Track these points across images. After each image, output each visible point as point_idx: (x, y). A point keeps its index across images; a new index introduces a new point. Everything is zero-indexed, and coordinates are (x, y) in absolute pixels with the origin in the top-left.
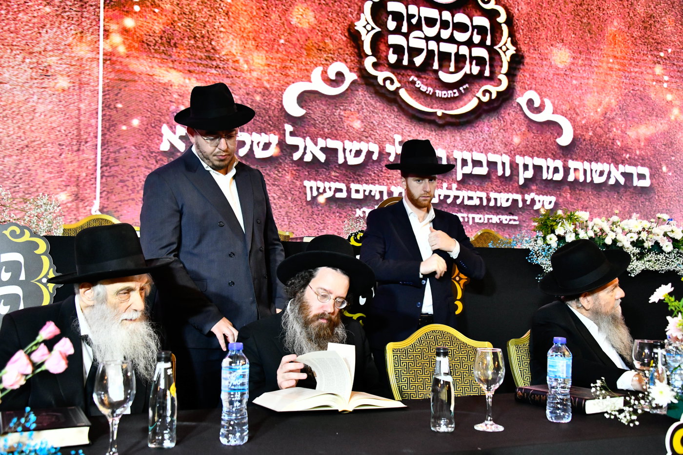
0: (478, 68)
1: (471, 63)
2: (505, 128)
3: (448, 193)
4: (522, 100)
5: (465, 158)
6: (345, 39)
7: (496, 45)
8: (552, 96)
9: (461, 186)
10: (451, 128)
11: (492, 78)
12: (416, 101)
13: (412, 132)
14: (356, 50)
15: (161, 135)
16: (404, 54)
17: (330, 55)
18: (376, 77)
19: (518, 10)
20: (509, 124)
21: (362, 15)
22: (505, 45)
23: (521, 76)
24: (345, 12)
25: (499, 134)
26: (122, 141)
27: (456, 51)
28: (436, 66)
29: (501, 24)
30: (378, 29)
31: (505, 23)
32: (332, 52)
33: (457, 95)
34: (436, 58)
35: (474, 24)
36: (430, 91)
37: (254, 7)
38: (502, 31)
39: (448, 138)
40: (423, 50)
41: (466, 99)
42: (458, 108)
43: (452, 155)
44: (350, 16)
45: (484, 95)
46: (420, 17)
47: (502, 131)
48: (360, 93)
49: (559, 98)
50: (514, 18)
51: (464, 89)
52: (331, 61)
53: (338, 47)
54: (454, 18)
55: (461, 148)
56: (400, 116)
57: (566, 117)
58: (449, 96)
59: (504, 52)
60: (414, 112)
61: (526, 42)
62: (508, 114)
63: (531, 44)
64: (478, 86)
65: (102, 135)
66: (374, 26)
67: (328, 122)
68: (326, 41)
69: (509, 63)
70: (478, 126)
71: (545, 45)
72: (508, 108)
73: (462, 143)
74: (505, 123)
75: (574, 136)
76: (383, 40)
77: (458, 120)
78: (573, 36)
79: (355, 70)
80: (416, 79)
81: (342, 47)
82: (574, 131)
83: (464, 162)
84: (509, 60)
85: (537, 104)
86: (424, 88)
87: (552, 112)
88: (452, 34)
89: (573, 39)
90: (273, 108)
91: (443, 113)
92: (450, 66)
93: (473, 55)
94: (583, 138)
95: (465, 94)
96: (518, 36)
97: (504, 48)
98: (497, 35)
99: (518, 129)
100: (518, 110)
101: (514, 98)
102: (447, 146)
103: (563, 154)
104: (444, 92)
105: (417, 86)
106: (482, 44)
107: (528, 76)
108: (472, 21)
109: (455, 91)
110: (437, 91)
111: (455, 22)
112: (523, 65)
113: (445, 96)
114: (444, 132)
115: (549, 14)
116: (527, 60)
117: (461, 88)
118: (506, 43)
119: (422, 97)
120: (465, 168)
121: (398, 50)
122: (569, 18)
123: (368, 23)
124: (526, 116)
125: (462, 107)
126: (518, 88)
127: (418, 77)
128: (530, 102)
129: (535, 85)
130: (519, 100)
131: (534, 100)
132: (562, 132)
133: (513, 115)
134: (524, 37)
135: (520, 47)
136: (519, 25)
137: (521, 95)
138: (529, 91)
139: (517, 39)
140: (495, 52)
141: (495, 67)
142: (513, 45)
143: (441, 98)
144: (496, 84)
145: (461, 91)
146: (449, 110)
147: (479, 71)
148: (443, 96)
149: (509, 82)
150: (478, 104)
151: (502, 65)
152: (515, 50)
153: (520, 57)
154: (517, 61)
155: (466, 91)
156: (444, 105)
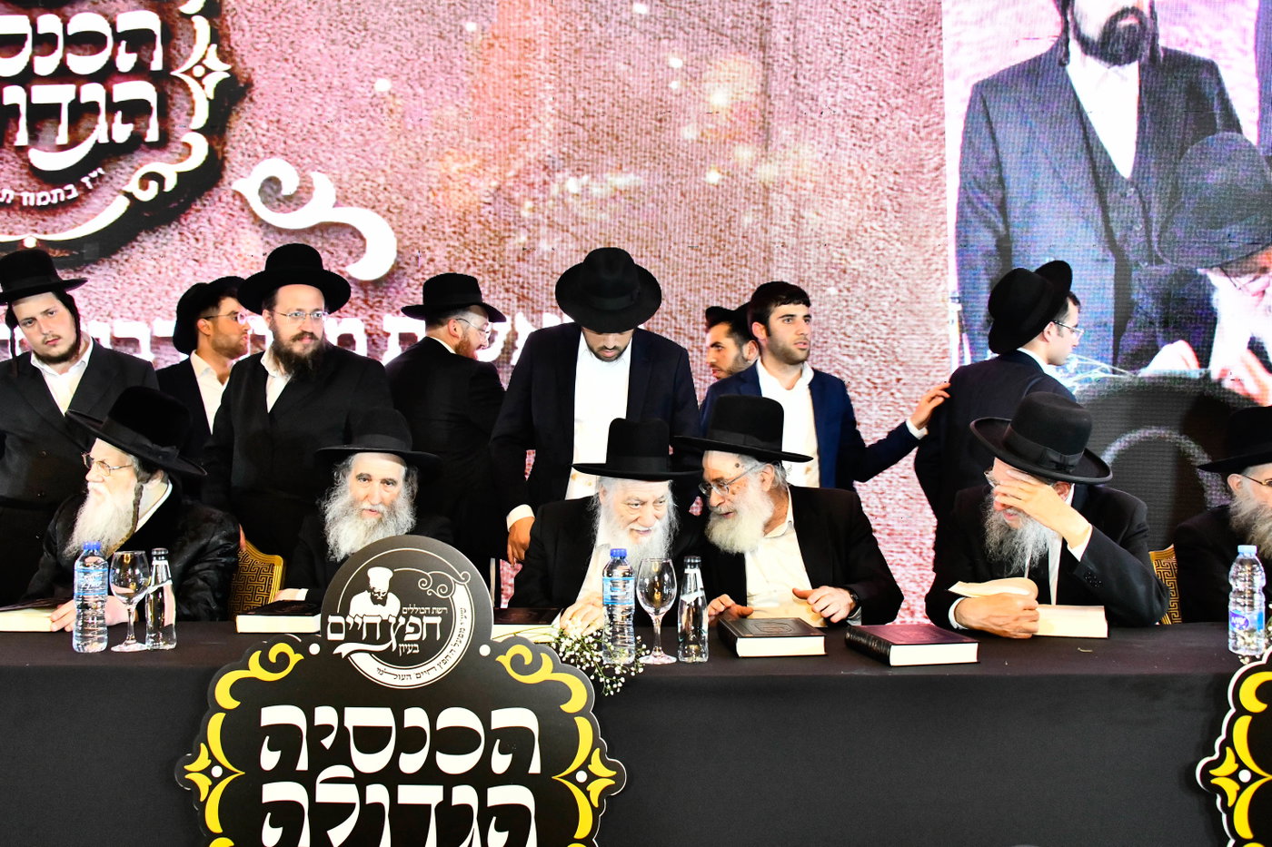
0: (130, 127)
1: (110, 120)
2: (200, 257)
4: (245, 181)
7: (177, 67)
8: (333, 163)
11: (164, 142)
20: (210, 245)
22: (200, 63)
23: (240, 128)
25: (183, 271)
27: (73, 97)
28: (22, 138)
29: (189, 17)
31: (199, 13)
33: (75, 194)
34: (23, 122)
35: (120, 29)
36: (8, 196)
38: (195, 31)
41: (95, 201)
42: (76, 225)
45: (144, 186)
47: (192, 263)
49: (353, 165)
51: (92, 180)
54: (69, 26)
57: (373, 208)
58: (55, 201)
59: (199, 80)
61: (258, 47)
62: (209, 217)
63: (273, 47)
64: (129, 169)
69: (213, 104)
70: (126, 260)
71: (313, 46)
72: (208, 208)
74: (201, 243)
75: (399, 252)
78: (396, 9)
82: (399, 241)
84: (212, 97)
85: (289, 188)
87: (334, 200)
88: (63, 62)
89: (397, 16)
92: (57, 134)
93: (116, 99)
94: (429, 254)
95: (96, 187)
96: (236, 37)
97: (199, 71)
98: (181, 42)
99: (236, 254)
100: (236, 209)
101: (226, 183)
103: (365, 301)
104: (41, 195)
106: (140, 71)
107: (265, 126)
108: (113, 25)
109: (70, 187)
110: (25, 195)
111: (70, 32)
112: (251, 100)
113: (45, 203)
116: (261, 83)
117: (85, 180)
118: (204, 57)
124: (258, 221)
125: (87, 220)
126: (235, 156)
128: (273, 183)
129: (285, 143)
130: (238, 185)
131: (281, 179)
132: (364, 246)
133: (223, 223)
134: (253, 36)
135: (242, 61)
136: (239, 10)
137: (243, 171)
138: (266, 161)
139: (233, 45)
140: (173, 84)
141: (173, 115)
142: (224, 60)
143: (35, 206)
144: (177, 157)
145: (84, 184)
146: (54, 232)
147: (132, 133)
148: (40, 203)
149: (211, 148)
150: (129, 208)
151: (193, 109)
152: (227, 71)
153: (242, 85)
154: (231, 95)
155: (98, 183)
156: (41, 222)
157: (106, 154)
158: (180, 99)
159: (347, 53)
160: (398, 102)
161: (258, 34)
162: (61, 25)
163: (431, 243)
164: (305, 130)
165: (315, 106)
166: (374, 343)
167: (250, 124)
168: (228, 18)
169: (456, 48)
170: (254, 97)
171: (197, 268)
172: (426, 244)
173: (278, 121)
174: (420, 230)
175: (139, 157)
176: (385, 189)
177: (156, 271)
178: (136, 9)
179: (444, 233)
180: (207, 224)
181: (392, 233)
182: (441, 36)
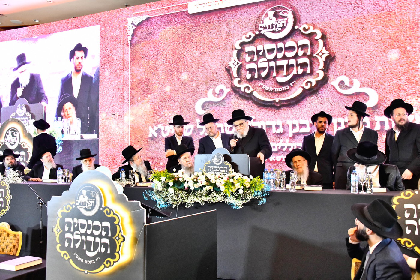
0: (302, 70)
1: (297, 68)
2: (323, 102)
3: (283, 145)
4: (334, 82)
5: (294, 124)
6: (223, 72)
7: (315, 53)
8: (359, 76)
9: (292, 140)
10: (285, 108)
11: (312, 73)
12: (263, 96)
13: (260, 113)
14: (229, 77)
15: (149, 131)
16: (255, 72)
17: (216, 82)
18: (240, 88)
19: (330, 28)
20: (325, 99)
21: (232, 58)
22: (321, 52)
23: (332, 68)
24: (223, 59)
25: (318, 106)
26: (136, 135)
27: (287, 63)
28: (274, 74)
29: (317, 40)
30: (241, 63)
31: (321, 39)
32: (217, 80)
33: (288, 88)
34: (275, 70)
35: (299, 45)
36: (271, 89)
37: (183, 68)
38: (319, 44)
39: (283, 114)
40: (266, 67)
41: (294, 89)
42: (289, 96)
43: (286, 123)
44: (226, 60)
45: (307, 84)
46: (264, 51)
47: (320, 104)
48: (232, 98)
49: (365, 76)
50: (328, 34)
51: (293, 84)
52: (217, 85)
53: (220, 77)
54: (286, 45)
55: (292, 118)
56: (253, 106)
57: (371, 87)
58: (283, 90)
59: (321, 56)
60: (261, 103)
61: (337, 46)
62: (324, 93)
63: (341, 46)
64: (302, 81)
65: (130, 134)
66: (238, 62)
67: (216, 115)
68: (215, 76)
69: (325, 63)
70: (303, 104)
71: (352, 45)
72: (324, 89)
73: (292, 115)
74: (322, 100)
75: (379, 99)
76: (243, 68)
77: (289, 103)
79: (229, 87)
80: (262, 84)
81: (222, 76)
82: (379, 96)
83: (294, 126)
84: (324, 60)
85: (347, 83)
86: (267, 88)
87: (360, 86)
88: (284, 54)
90: (191, 112)
91: (279, 100)
92: (283, 73)
93: (298, 63)
94: (388, 99)
95: (294, 86)
96: (330, 44)
98: (315, 47)
99: (332, 101)
100: (332, 89)
101: (329, 82)
102: (283, 118)
104: (280, 88)
105: (263, 88)
106: (305, 55)
107: (339, 67)
108: (297, 44)
110: (276, 89)
111: (286, 47)
112: (335, 60)
113: (281, 90)
114: (280, 110)
115: (355, 24)
116: (338, 55)
117: (291, 84)
118: (322, 50)
119: (267, 93)
120: (294, 130)
121: (252, 71)
122: (372, 22)
123: (235, 61)
124: (338, 92)
125: (292, 94)
126: (331, 74)
127: (264, 82)
128: (342, 82)
129: (345, 71)
130: (332, 83)
131: (344, 81)
132: (369, 98)
133: (328, 93)
134: (335, 43)
135: (332, 50)
136: (331, 37)
137: (334, 80)
138: (340, 76)
139: (330, 46)
140: (314, 58)
141: (314, 66)
142: (327, 50)
143: (278, 92)
144: (315, 77)
145: (291, 85)
146: (283, 97)
147: (303, 71)
148: (279, 90)
149: (325, 74)
150: (303, 91)
151: (319, 64)
152: (328, 53)
153: (333, 57)
154: (330, 59)
155: (294, 85)
156: (280, 95)
157: (296, 77)
158: (316, 62)
159: (362, 46)
160: (378, 58)
161: (336, 43)
162: (283, 45)
163: (389, 96)
164: (351, 68)
165: (353, 61)
166: (373, 124)
167: (335, 67)
168: (328, 39)
169: (395, 42)
170: (336, 60)
171: (322, 105)
172: (387, 97)
173: (343, 66)
174: (385, 93)
175: (305, 77)
176: (375, 82)
177: (311, 107)
178: (303, 39)
179: (392, 93)
180: (324, 94)
181: (377, 94)
182: (390, 38)
